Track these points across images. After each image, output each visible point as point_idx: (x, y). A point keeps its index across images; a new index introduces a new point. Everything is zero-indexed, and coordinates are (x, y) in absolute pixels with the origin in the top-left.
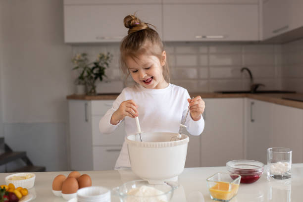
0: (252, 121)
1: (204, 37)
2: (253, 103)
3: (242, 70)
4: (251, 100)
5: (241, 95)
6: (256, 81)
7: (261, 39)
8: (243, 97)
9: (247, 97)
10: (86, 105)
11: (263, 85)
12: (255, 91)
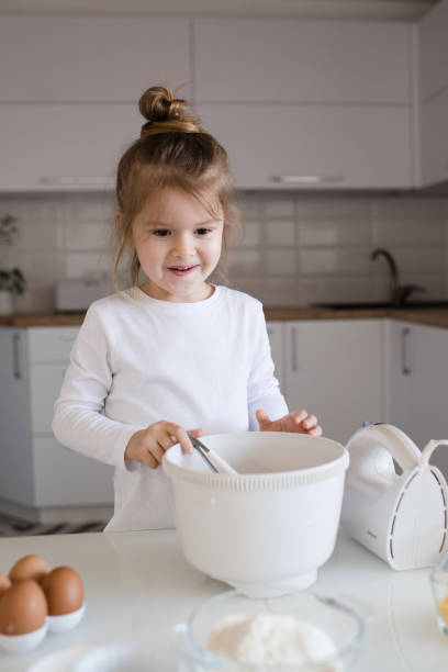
0: (406, 371)
1: (277, 179)
2: (406, 332)
3: (375, 255)
4: (403, 325)
5: (377, 312)
6: (404, 281)
7: (418, 183)
8: (380, 317)
9: (389, 316)
10: (16, 338)
11: (422, 290)
12: (402, 302)
